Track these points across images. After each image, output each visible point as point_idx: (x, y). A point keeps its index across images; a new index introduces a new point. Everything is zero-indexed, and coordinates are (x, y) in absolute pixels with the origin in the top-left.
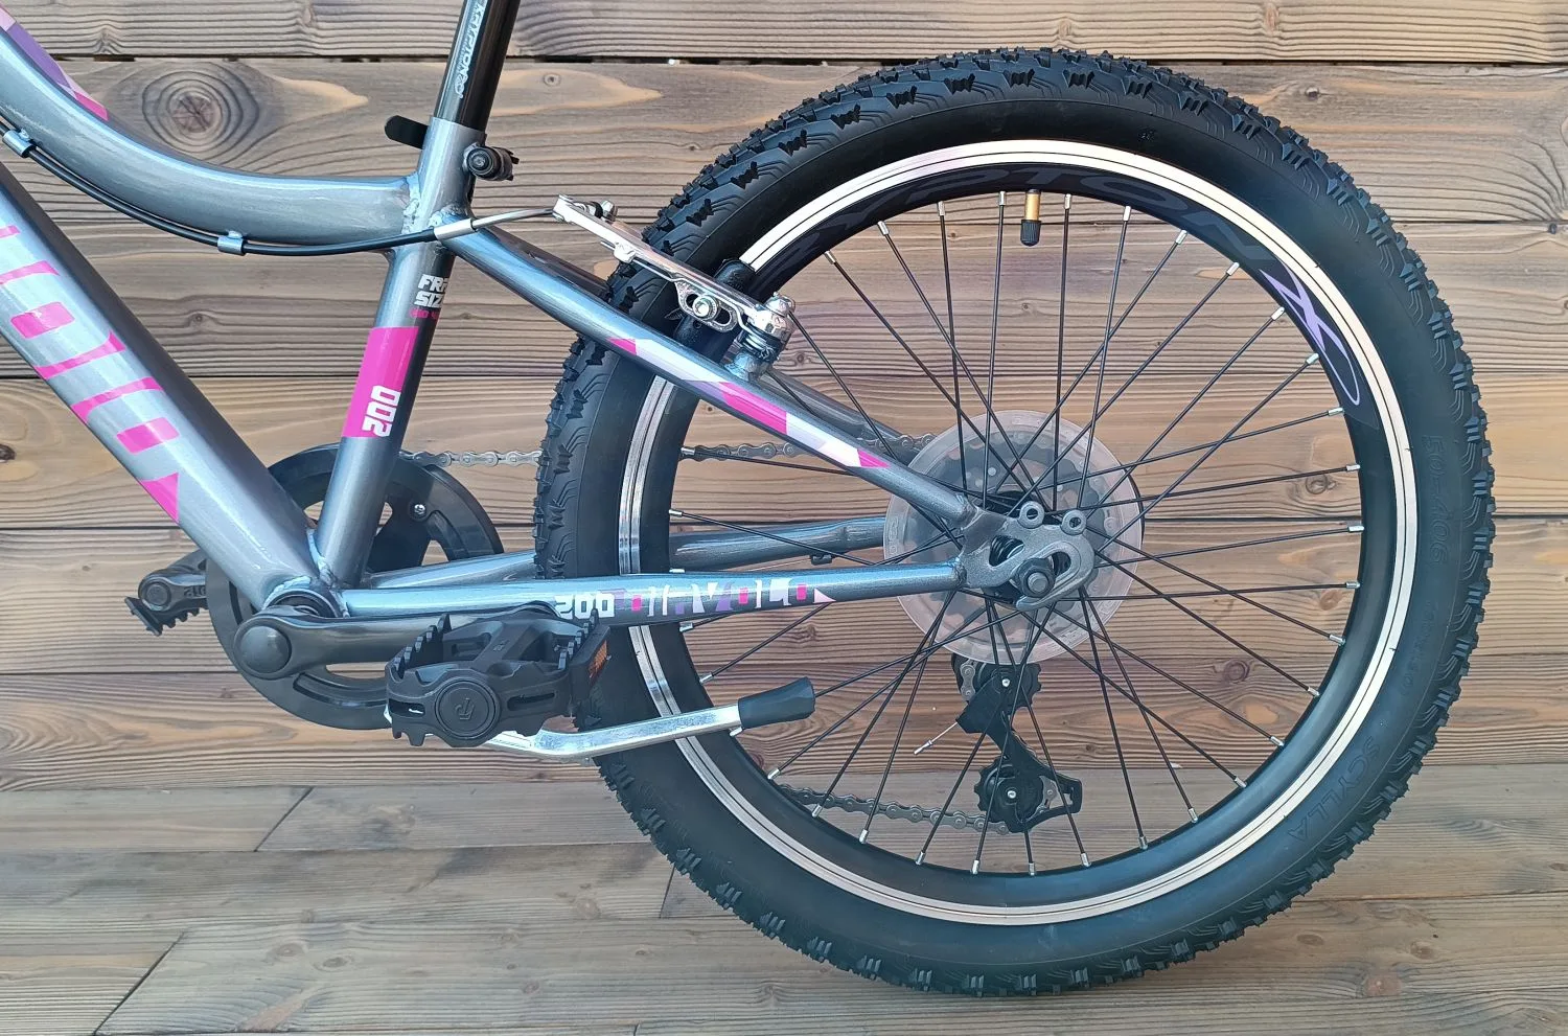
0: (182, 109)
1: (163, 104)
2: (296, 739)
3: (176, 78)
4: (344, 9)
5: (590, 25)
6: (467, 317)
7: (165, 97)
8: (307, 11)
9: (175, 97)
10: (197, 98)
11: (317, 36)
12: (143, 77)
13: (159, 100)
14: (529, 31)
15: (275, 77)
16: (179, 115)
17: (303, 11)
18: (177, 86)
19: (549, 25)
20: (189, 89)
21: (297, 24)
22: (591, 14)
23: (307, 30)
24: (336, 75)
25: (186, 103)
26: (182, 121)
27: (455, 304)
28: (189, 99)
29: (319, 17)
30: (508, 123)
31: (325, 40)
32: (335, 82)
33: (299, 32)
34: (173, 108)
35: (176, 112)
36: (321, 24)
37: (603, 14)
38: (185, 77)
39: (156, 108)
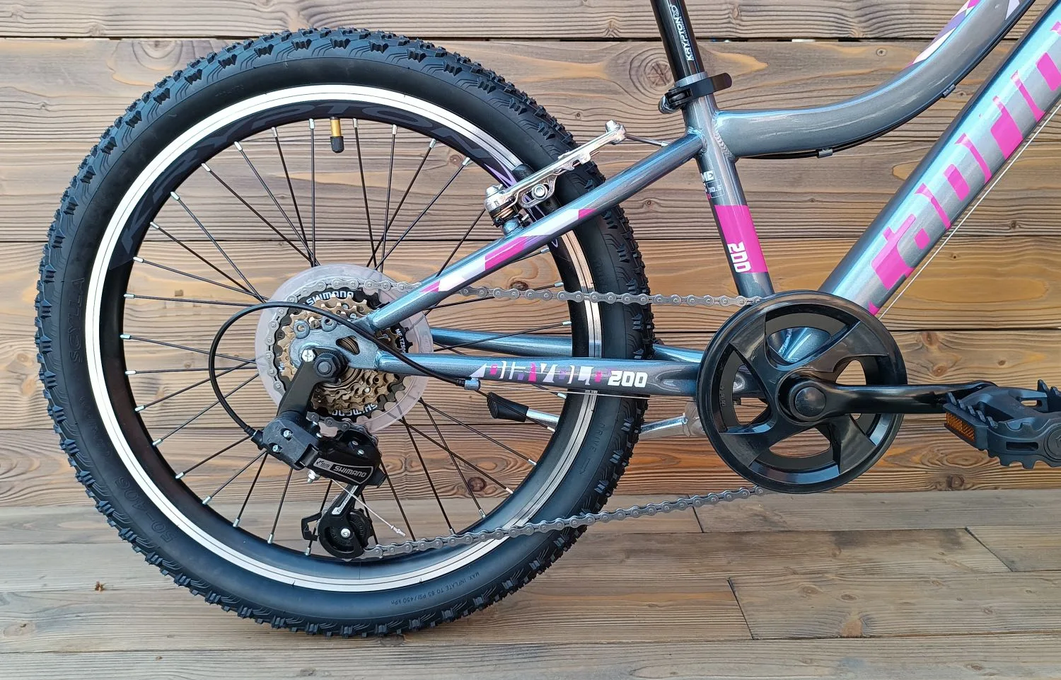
0: (653, 71)
1: (642, 69)
2: (679, 465)
3: (652, 52)
4: (759, 8)
5: (907, 18)
6: (812, 201)
7: (644, 64)
8: (736, 10)
9: (649, 64)
10: (664, 65)
11: (740, 25)
12: (632, 52)
13: (639, 66)
14: (870, 22)
15: (713, 52)
16: (651, 76)
17: (733, 10)
18: (652, 57)
19: (883, 19)
20: (659, 59)
21: (729, 17)
22: (908, 12)
23: (734, 21)
24: (749, 50)
25: (656, 67)
26: (653, 80)
27: (805, 193)
28: (658, 65)
29: (743, 13)
30: (852, 80)
31: (745, 28)
32: (748, 54)
33: (729, 23)
34: (648, 70)
35: (649, 74)
36: (743, 18)
37: (915, 12)
38: (657, 52)
39: (637, 71)
